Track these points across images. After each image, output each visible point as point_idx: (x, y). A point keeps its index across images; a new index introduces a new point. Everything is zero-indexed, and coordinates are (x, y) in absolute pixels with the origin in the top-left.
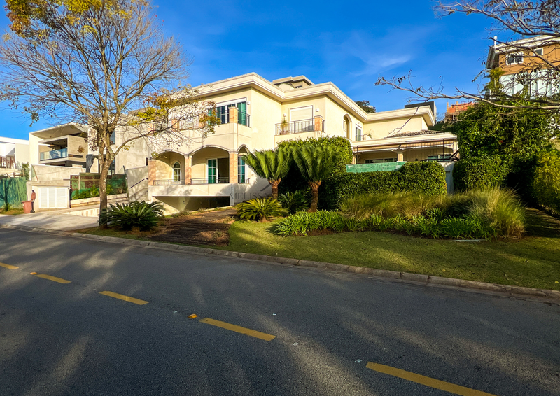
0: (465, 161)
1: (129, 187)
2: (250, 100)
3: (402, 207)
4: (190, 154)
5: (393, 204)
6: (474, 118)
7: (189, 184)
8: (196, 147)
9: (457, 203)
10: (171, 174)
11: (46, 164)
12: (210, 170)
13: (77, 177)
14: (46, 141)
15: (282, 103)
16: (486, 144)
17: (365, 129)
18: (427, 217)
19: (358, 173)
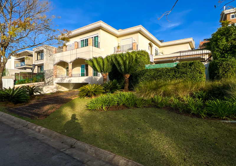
0: (216, 61)
1: (46, 79)
2: (100, 35)
3: (177, 90)
4: (71, 62)
5: (170, 88)
6: (223, 34)
7: (70, 77)
8: (73, 59)
9: (216, 87)
10: (65, 72)
11: (18, 69)
12: (82, 70)
13: (18, 74)
14: (17, 59)
15: (117, 37)
16: (231, 50)
17: (160, 50)
18: (194, 97)
19: (150, 69)
